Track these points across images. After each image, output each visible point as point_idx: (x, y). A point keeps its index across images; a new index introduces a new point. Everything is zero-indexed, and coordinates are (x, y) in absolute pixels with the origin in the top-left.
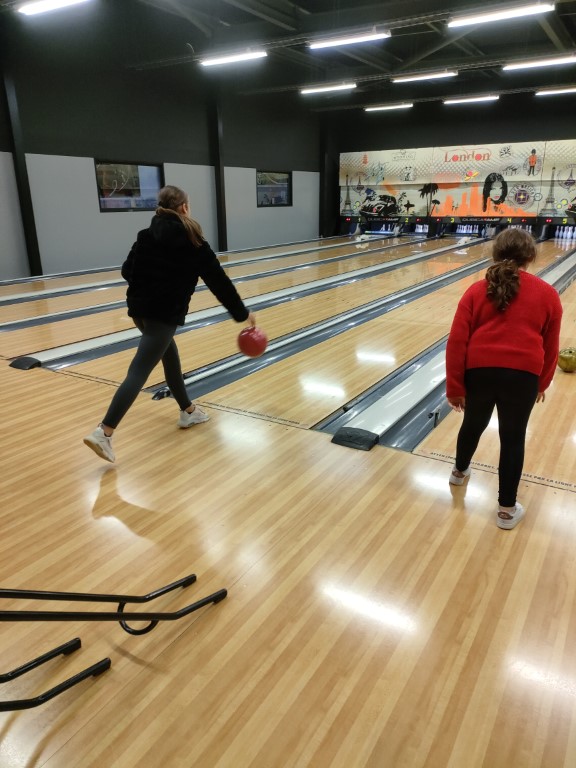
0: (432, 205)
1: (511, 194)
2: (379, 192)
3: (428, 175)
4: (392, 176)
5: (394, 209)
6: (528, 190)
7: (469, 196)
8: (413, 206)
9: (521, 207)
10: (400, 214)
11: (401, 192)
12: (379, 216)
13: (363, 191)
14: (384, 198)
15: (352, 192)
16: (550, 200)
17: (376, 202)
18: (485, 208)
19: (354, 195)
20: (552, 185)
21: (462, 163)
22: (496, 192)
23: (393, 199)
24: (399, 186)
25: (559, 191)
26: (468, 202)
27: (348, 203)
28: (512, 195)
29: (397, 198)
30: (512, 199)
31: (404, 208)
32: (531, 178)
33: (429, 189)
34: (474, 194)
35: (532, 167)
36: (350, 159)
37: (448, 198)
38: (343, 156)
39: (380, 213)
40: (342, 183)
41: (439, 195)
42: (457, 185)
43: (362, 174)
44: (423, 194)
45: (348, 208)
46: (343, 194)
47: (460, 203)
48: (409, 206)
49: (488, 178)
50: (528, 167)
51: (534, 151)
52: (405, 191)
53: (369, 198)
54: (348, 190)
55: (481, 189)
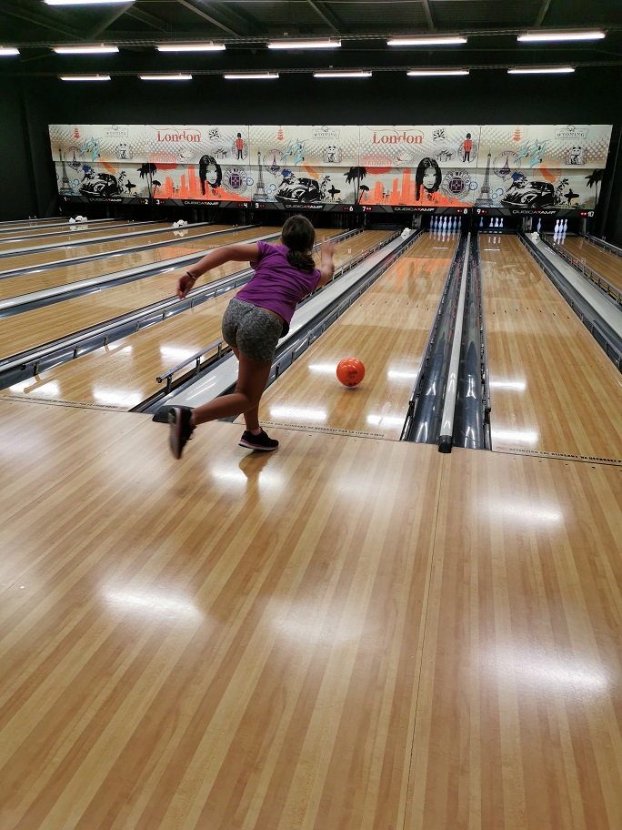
0: (154, 186)
1: (225, 179)
2: (98, 170)
3: (143, 154)
4: (107, 153)
5: (115, 188)
6: (241, 174)
7: (187, 179)
8: (134, 186)
9: (237, 191)
10: (122, 195)
11: (121, 170)
12: (101, 197)
13: (80, 168)
14: (103, 176)
15: (67, 168)
16: (260, 186)
17: (96, 180)
18: (204, 191)
19: (70, 171)
20: (260, 170)
21: (175, 143)
22: (211, 175)
23: (113, 178)
24: (117, 164)
25: (267, 176)
26: (187, 184)
27: (66, 180)
28: (227, 179)
29: (117, 177)
30: (227, 183)
31: (126, 189)
32: (240, 162)
33: (147, 169)
34: (192, 176)
35: (240, 151)
36: (61, 132)
37: (168, 179)
38: (51, 127)
39: (101, 193)
40: (55, 158)
41: (159, 175)
42: (174, 166)
43: (75, 149)
44: (142, 174)
45: (66, 186)
46: (59, 170)
47: (180, 185)
48: (130, 186)
49: (201, 161)
50: (237, 151)
51: (239, 135)
52: (124, 170)
53: (88, 176)
54: (64, 165)
55: (197, 172)
